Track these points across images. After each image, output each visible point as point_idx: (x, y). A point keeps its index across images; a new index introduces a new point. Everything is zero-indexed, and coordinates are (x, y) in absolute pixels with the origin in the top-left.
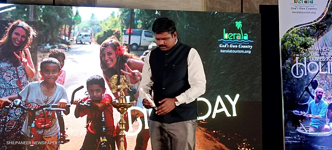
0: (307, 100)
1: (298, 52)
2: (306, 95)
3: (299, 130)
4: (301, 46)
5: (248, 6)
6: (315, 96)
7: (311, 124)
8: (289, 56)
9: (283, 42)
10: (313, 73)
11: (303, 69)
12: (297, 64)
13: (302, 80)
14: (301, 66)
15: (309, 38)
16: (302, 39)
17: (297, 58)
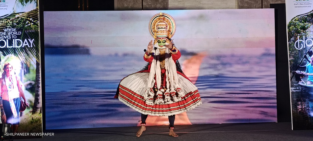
0: (305, 64)
1: (299, 33)
2: (305, 60)
3: (300, 83)
4: (301, 29)
5: (266, 4)
6: (311, 61)
7: (308, 79)
8: (293, 36)
9: (289, 27)
10: (309, 46)
11: (303, 43)
12: (298, 41)
13: (302, 51)
14: (301, 42)
15: (307, 23)
16: (302, 24)
17: (298, 37)
